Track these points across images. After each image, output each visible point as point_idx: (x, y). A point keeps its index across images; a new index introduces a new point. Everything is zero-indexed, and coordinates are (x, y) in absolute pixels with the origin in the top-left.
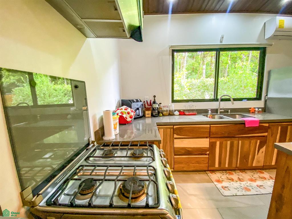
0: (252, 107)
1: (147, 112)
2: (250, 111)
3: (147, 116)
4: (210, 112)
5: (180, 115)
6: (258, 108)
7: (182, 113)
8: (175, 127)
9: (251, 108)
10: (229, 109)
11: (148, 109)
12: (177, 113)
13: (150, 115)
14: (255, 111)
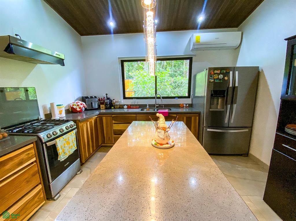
0: (182, 103)
1: (101, 106)
2: (180, 106)
3: (101, 108)
4: (148, 106)
5: (127, 108)
6: (186, 104)
7: (129, 107)
8: (113, 115)
9: (180, 104)
10: (163, 105)
11: (102, 104)
12: (126, 107)
13: (104, 108)
14: (183, 106)
